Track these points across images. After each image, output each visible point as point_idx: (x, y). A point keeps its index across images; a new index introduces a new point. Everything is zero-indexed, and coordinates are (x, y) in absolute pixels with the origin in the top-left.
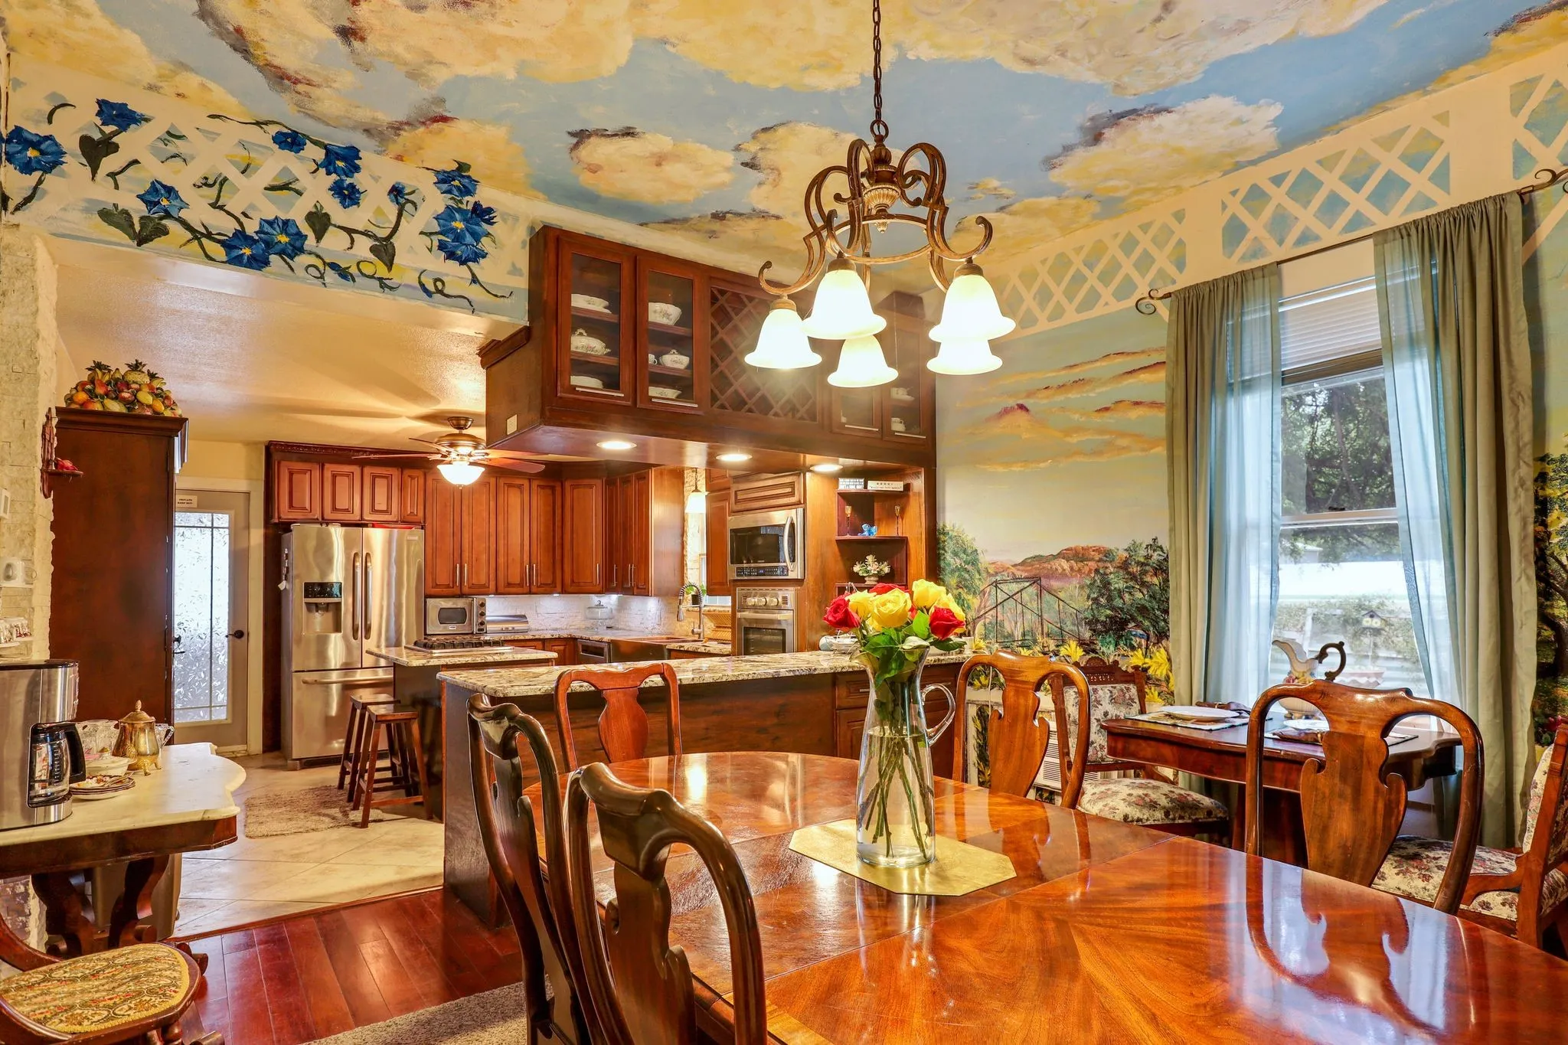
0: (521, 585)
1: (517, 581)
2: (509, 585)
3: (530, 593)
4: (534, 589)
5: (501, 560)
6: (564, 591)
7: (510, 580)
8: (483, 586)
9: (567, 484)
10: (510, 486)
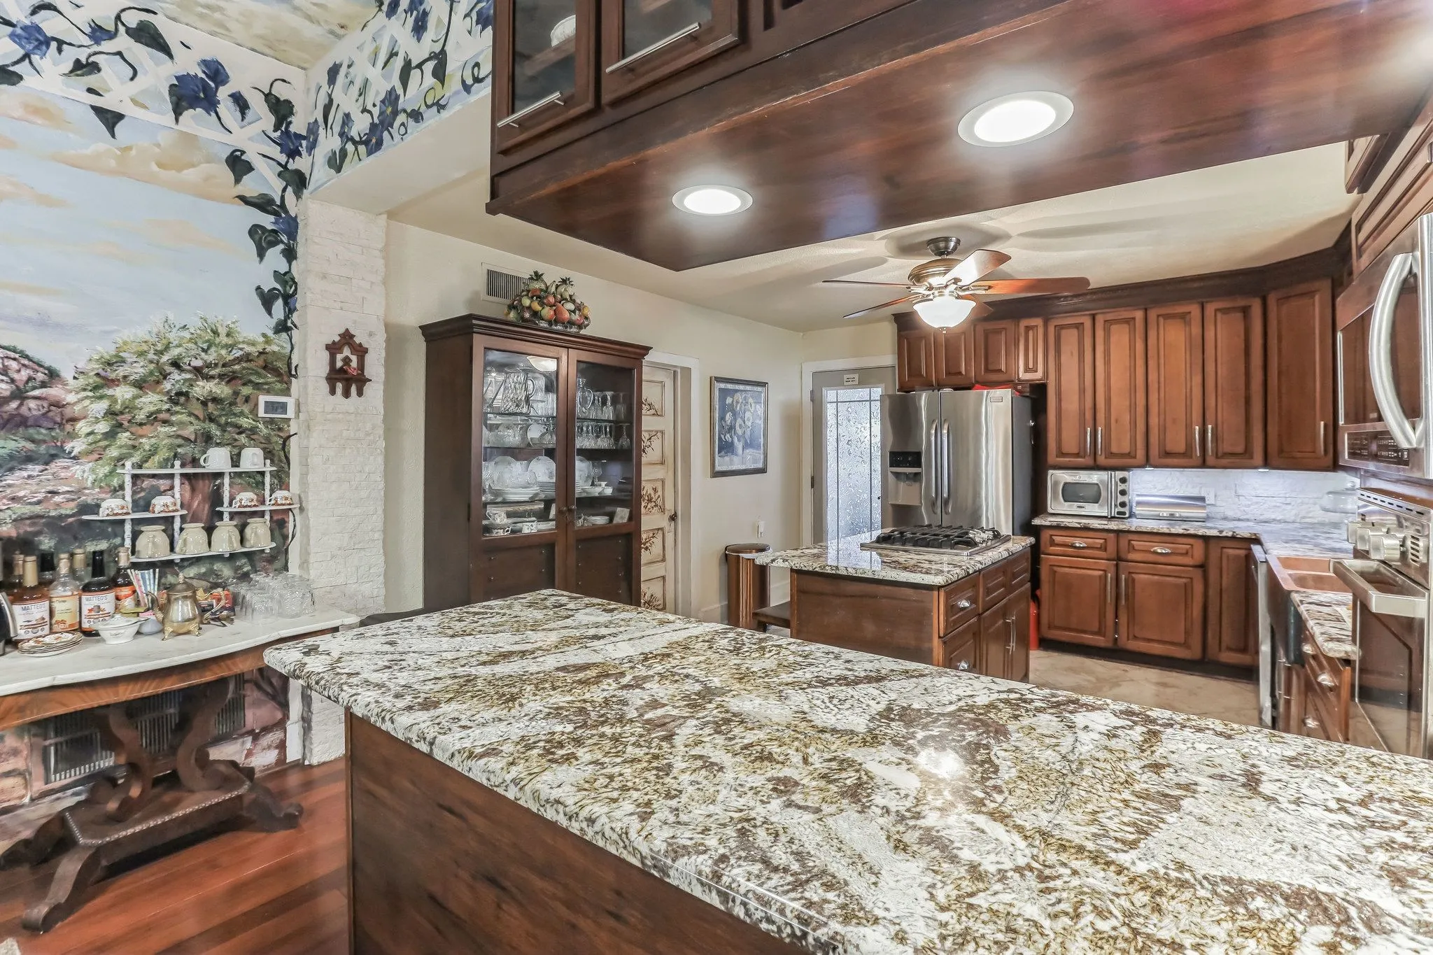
0: (1187, 453)
1: (1181, 448)
2: (1168, 454)
3: (1204, 465)
4: (1210, 459)
5: (1154, 421)
6: (1267, 463)
7: (1169, 448)
8: (1128, 455)
9: (1272, 299)
10: (1167, 317)
